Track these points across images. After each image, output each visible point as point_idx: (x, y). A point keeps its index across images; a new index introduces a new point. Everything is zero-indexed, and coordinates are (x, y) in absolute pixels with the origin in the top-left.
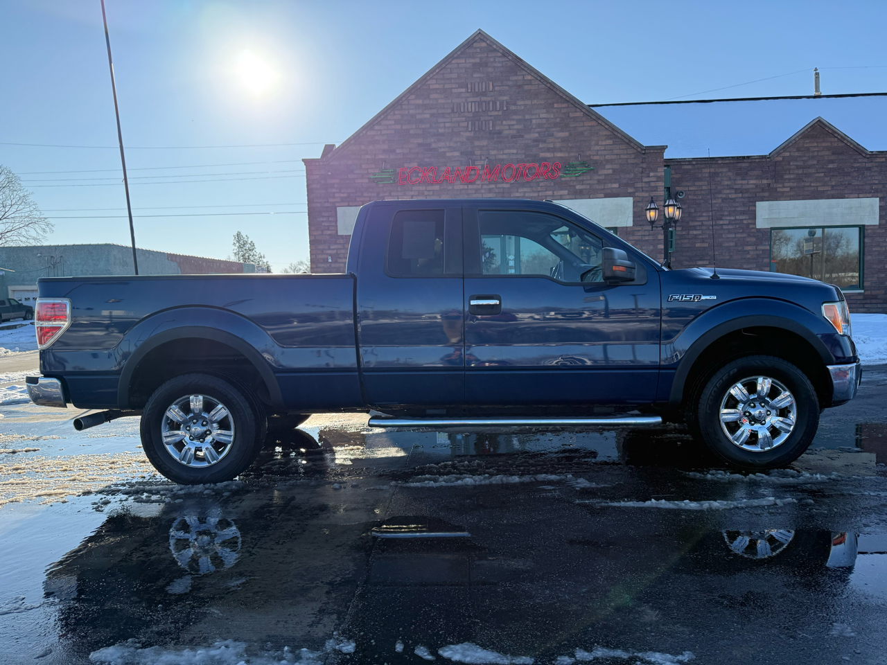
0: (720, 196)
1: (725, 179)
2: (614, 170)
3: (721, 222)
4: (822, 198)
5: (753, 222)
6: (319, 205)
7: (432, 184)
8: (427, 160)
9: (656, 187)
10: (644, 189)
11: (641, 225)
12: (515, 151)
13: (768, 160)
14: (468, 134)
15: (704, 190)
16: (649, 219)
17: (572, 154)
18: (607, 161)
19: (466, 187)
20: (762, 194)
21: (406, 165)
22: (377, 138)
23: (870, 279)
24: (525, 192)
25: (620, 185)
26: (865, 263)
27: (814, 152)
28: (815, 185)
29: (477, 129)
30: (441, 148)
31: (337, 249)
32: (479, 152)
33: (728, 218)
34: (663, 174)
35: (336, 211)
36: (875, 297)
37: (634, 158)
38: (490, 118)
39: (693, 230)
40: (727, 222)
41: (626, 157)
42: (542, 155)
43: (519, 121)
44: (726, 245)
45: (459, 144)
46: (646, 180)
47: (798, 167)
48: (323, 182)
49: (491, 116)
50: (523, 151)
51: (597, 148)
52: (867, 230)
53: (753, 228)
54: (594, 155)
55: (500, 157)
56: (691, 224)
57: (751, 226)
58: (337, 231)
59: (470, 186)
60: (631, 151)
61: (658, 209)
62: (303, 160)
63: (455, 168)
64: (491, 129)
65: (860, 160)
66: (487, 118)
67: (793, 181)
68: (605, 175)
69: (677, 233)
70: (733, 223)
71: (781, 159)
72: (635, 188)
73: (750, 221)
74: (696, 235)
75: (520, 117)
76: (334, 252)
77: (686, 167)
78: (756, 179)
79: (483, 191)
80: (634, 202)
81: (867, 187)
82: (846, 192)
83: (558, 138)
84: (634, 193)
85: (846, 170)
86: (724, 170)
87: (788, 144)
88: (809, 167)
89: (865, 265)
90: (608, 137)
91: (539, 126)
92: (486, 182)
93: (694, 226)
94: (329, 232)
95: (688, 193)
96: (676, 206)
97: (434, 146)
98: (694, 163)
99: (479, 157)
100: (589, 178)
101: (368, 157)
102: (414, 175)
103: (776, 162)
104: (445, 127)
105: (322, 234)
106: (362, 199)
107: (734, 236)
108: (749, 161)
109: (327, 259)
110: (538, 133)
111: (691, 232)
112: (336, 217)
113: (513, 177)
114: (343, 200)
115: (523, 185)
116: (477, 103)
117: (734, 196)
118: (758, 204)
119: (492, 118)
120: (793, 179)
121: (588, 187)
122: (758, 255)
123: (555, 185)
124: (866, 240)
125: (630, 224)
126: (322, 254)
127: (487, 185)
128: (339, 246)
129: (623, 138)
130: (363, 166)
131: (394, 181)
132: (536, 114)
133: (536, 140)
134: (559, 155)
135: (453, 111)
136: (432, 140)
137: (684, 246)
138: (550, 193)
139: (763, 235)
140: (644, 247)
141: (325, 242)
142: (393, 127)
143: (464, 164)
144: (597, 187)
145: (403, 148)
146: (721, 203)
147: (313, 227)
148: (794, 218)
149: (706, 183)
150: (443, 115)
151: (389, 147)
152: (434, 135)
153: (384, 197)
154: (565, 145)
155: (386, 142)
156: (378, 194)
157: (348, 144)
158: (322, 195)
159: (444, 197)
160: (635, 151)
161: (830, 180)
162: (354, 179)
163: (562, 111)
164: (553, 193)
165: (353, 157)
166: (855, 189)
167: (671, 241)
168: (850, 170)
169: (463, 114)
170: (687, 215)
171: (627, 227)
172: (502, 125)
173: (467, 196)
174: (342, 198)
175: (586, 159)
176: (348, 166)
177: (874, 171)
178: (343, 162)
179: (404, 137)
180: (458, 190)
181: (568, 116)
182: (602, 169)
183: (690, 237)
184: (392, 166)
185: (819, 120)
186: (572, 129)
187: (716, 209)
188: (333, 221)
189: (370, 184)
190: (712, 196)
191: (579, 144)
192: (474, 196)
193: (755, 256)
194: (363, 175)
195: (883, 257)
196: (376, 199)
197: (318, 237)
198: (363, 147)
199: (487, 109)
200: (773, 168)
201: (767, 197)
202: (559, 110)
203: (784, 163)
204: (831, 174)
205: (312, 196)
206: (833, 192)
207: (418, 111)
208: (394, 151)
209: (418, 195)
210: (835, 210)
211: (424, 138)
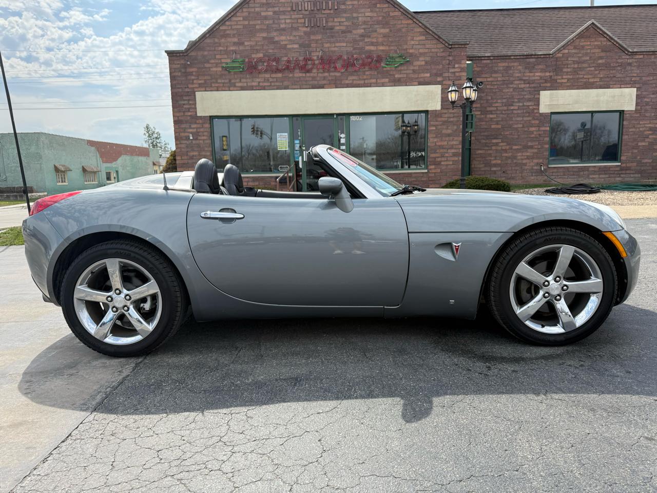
0: (511, 86)
1: (516, 71)
3: (512, 108)
4: (592, 88)
5: (537, 108)
6: (180, 90)
7: (276, 72)
8: (271, 51)
9: (460, 76)
10: (451, 78)
11: (447, 109)
12: (345, 45)
13: (551, 56)
14: (305, 29)
15: (499, 81)
16: (450, 100)
17: (392, 48)
18: (421, 54)
19: (304, 75)
20: (544, 85)
21: (253, 56)
22: (228, 32)
23: (626, 154)
24: (353, 80)
25: (430, 75)
26: (623, 141)
27: (587, 49)
28: (587, 77)
29: (312, 25)
30: (282, 41)
31: (197, 128)
32: (315, 45)
33: (517, 104)
34: (466, 66)
35: (195, 95)
36: (629, 169)
37: (443, 52)
38: (323, 16)
39: (489, 114)
40: (517, 108)
41: (436, 50)
42: (367, 48)
43: (348, 19)
44: (515, 126)
45: (297, 38)
46: (452, 70)
48: (183, 70)
49: (324, 14)
50: (351, 45)
51: (413, 42)
52: (626, 114)
53: (537, 113)
54: (409, 49)
55: (333, 49)
56: (488, 109)
57: (536, 111)
58: (196, 112)
59: (308, 75)
60: (441, 46)
61: (458, 91)
62: (166, 51)
63: (294, 59)
64: (324, 25)
65: (623, 57)
66: (321, 16)
67: (570, 74)
68: (419, 66)
69: (477, 116)
70: (521, 108)
71: (561, 55)
72: (443, 77)
73: (535, 107)
74: (492, 118)
75: (348, 15)
76: (195, 130)
77: (485, 61)
78: (541, 72)
79: (318, 79)
80: (442, 89)
81: (628, 79)
82: (611, 83)
83: (380, 34)
84: (442, 81)
85: (612, 65)
86: (516, 64)
87: (567, 43)
88: (584, 62)
89: (623, 143)
90: (420, 33)
91: (365, 23)
92: (321, 71)
93: (491, 111)
94: (190, 114)
95: (487, 83)
96: (473, 88)
97: (276, 39)
98: (492, 58)
99: (315, 49)
100: (405, 68)
101: (221, 48)
102: (260, 64)
103: (557, 58)
104: (285, 23)
105: (184, 115)
106: (217, 85)
107: (522, 119)
108: (536, 57)
109: (189, 136)
110: (364, 29)
111: (488, 116)
112: (195, 101)
113: (343, 66)
114: (201, 85)
115: (352, 75)
116: (312, 4)
117: (523, 86)
118: (541, 92)
119: (326, 16)
120: (570, 72)
121: (405, 76)
122: (539, 134)
123: (378, 73)
124: (625, 123)
125: (438, 107)
126: (185, 132)
127: (321, 73)
128: (199, 126)
129: (433, 34)
130: (218, 57)
131: (243, 69)
132: (362, 13)
133: (362, 36)
134: (381, 48)
135: (292, 10)
136: (275, 34)
137: (482, 127)
138: (374, 81)
139: (544, 119)
140: (449, 128)
141: (186, 122)
142: (241, 23)
143: (302, 55)
144: (413, 76)
145: (250, 41)
146: (512, 92)
147: (176, 110)
148: (569, 104)
149: (501, 75)
150: (284, 13)
151: (239, 40)
152: (276, 30)
153: (235, 83)
154: (386, 40)
155: (236, 36)
156: (230, 80)
157: (203, 37)
158: (183, 82)
159: (286, 83)
160: (444, 46)
161: (599, 73)
162: (210, 68)
163: (384, 11)
164: (377, 81)
165: (208, 48)
166: (619, 81)
167: (472, 123)
168: (615, 65)
169: (300, 12)
170: (485, 102)
171: (436, 110)
172: (333, 21)
173: (305, 83)
174: (199, 84)
175: (403, 52)
176: (204, 56)
177: (634, 66)
178: (200, 53)
179: (251, 31)
180: (297, 77)
181: (389, 15)
182: (416, 61)
183: (487, 120)
184: (241, 57)
185: (593, 23)
186: (391, 26)
187: (508, 96)
188: (193, 104)
189: (223, 72)
190: (505, 86)
191: (397, 39)
192: (311, 83)
193: (538, 136)
194: (217, 64)
195: (637, 136)
196: (229, 85)
197: (180, 118)
198: (216, 40)
199: (321, 8)
200: (555, 63)
201: (549, 87)
202: (381, 10)
203: (563, 59)
204: (600, 68)
205: (174, 82)
206: (601, 83)
207: (262, 9)
208: (242, 44)
209: (264, 82)
210: (602, 98)
211: (268, 32)
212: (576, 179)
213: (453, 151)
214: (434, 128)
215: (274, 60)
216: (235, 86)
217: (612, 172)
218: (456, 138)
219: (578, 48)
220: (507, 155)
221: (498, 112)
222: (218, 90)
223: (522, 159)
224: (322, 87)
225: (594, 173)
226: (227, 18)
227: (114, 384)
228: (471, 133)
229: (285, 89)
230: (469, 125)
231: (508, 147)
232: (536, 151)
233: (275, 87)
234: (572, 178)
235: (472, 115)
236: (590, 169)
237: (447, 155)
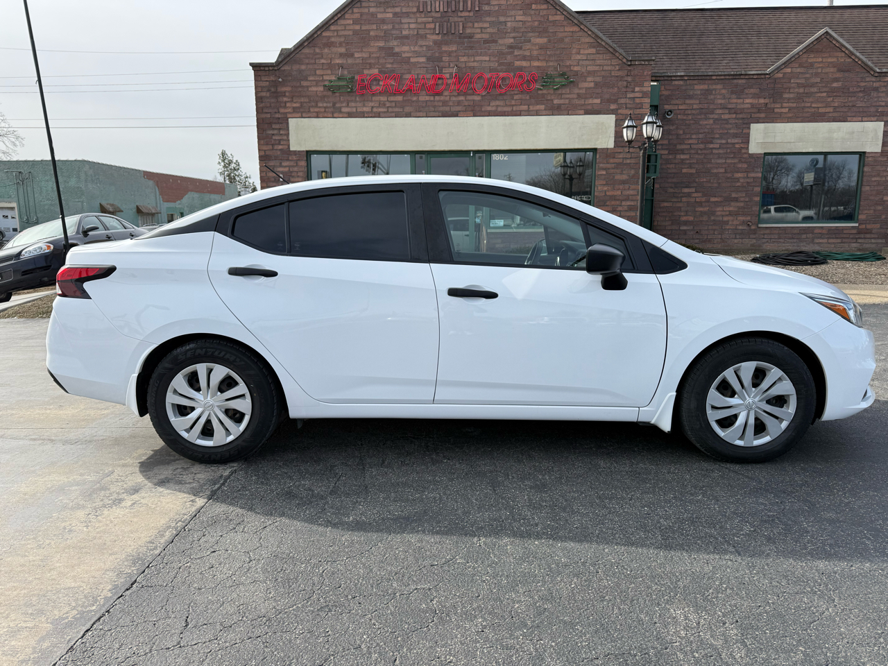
0: (712, 116)
1: (718, 97)
2: (596, 84)
3: (711, 146)
4: (822, 121)
5: (746, 146)
6: (268, 116)
7: (395, 94)
8: (389, 66)
9: (641, 104)
10: (628, 106)
11: (623, 147)
12: (487, 58)
13: (767, 76)
14: (435, 37)
15: (695, 109)
16: (626, 138)
17: (551, 64)
18: (589, 73)
19: (432, 98)
20: (757, 115)
21: (366, 72)
22: (333, 40)
23: (866, 212)
24: (497, 106)
25: (601, 100)
26: (862, 194)
27: (818, 68)
28: (816, 106)
29: (445, 32)
30: (404, 52)
31: (289, 167)
32: (448, 58)
33: (719, 141)
34: (650, 89)
35: (288, 123)
36: (869, 231)
37: (619, 70)
38: (460, 19)
39: (680, 154)
40: (717, 146)
41: (609, 68)
42: (517, 63)
43: (492, 24)
44: (715, 171)
45: (424, 48)
46: (631, 95)
47: (800, 86)
48: (273, 90)
49: (461, 17)
50: (496, 59)
51: (579, 57)
52: (868, 157)
53: (745, 153)
54: (574, 66)
55: (471, 64)
56: (679, 147)
57: (743, 151)
58: (289, 146)
59: (437, 98)
60: (615, 62)
61: (636, 127)
62: (251, 64)
63: (420, 77)
64: (461, 32)
65: (868, 79)
66: (456, 19)
67: (792, 101)
68: (586, 89)
69: (663, 157)
70: (724, 146)
71: (781, 75)
72: (618, 104)
73: (742, 146)
74: (683, 160)
75: (494, 19)
76: (287, 169)
77: (676, 83)
78: (752, 98)
79: (451, 104)
80: (616, 122)
81: (873, 109)
82: (849, 114)
83: (535, 45)
84: (617, 109)
85: (851, 90)
86: (719, 87)
87: (790, 59)
88: (812, 85)
89: (862, 196)
90: (591, 46)
91: (514, 30)
92: (455, 93)
93: (683, 150)
94: (280, 147)
95: (678, 112)
96: (656, 123)
97: (397, 50)
98: (686, 78)
99: (447, 64)
100: (568, 91)
101: (323, 61)
102: (375, 83)
103: (775, 79)
104: (409, 28)
105: (273, 149)
106: (316, 110)
107: (724, 161)
108: (747, 77)
109: (279, 178)
110: (514, 38)
111: (678, 156)
112: (288, 130)
113: (485, 88)
114: (295, 110)
115: (496, 99)
117: (727, 116)
118: (753, 126)
119: (463, 19)
120: (793, 98)
121: (567, 101)
122: (747, 182)
123: (530, 98)
124: (866, 169)
125: (611, 144)
127: (455, 96)
128: (292, 163)
129: (607, 46)
130: (318, 72)
131: (352, 89)
132: (511, 16)
133: (510, 47)
134: (536, 64)
135: (418, 11)
136: (395, 43)
137: (670, 171)
138: (525, 107)
139: (755, 161)
140: (624, 172)
141: (276, 158)
142: (351, 27)
143: (430, 71)
144: (577, 102)
145: (362, 51)
146: (712, 124)
147: (262, 142)
148: (790, 142)
149: (698, 102)
150: (407, 14)
151: (346, 50)
152: (396, 38)
153: (340, 108)
154: (543, 53)
155: (344, 45)
156: (334, 104)
157: (300, 46)
158: (272, 105)
159: (407, 109)
160: (620, 61)
161: (833, 101)
162: (308, 87)
163: (541, 14)
164: (529, 108)
165: (307, 61)
166: (859, 112)
167: (656, 165)
168: (855, 89)
169: (430, 14)
170: (674, 137)
171: (607, 149)
172: (473, 27)
173: (433, 109)
174: (294, 108)
175: (565, 69)
176: (300, 71)
177: (883, 92)
178: (296, 67)
179: (364, 39)
180: (423, 102)
181: (548, 19)
182: (583, 81)
183: (676, 161)
184: (349, 73)
185: (827, 32)
186: (551, 35)
187: (706, 130)
188: (285, 135)
189: (325, 93)
190: (703, 116)
191: (558, 52)
192: (441, 109)
193: (745, 184)
194: (317, 82)
195: (882, 188)
196: (332, 109)
197: (268, 153)
198: (317, 50)
199: (457, 9)
200: (772, 86)
201: (763, 118)
202: (537, 13)
203: (784, 81)
204: (835, 94)
205: (261, 105)
206: (835, 114)
207: (378, 10)
208: (352, 55)
209: (379, 107)
210: (835, 135)
211: (385, 41)
212: (795, 244)
213: (629, 203)
214: (604, 173)
215: (394, 78)
216: (340, 112)
217: (845, 236)
218: (633, 187)
219: (804, 65)
220: (701, 209)
221: (693, 151)
222: (317, 117)
223: (723, 216)
224: (456, 115)
225: (821, 236)
226: (333, 21)
227: (186, 517)
228: (654, 179)
229: (405, 117)
230: (652, 169)
231: (703, 199)
232: (742, 204)
233: (393, 114)
234: (791, 243)
235: (656, 155)
236: (816, 231)
237: (620, 208)
